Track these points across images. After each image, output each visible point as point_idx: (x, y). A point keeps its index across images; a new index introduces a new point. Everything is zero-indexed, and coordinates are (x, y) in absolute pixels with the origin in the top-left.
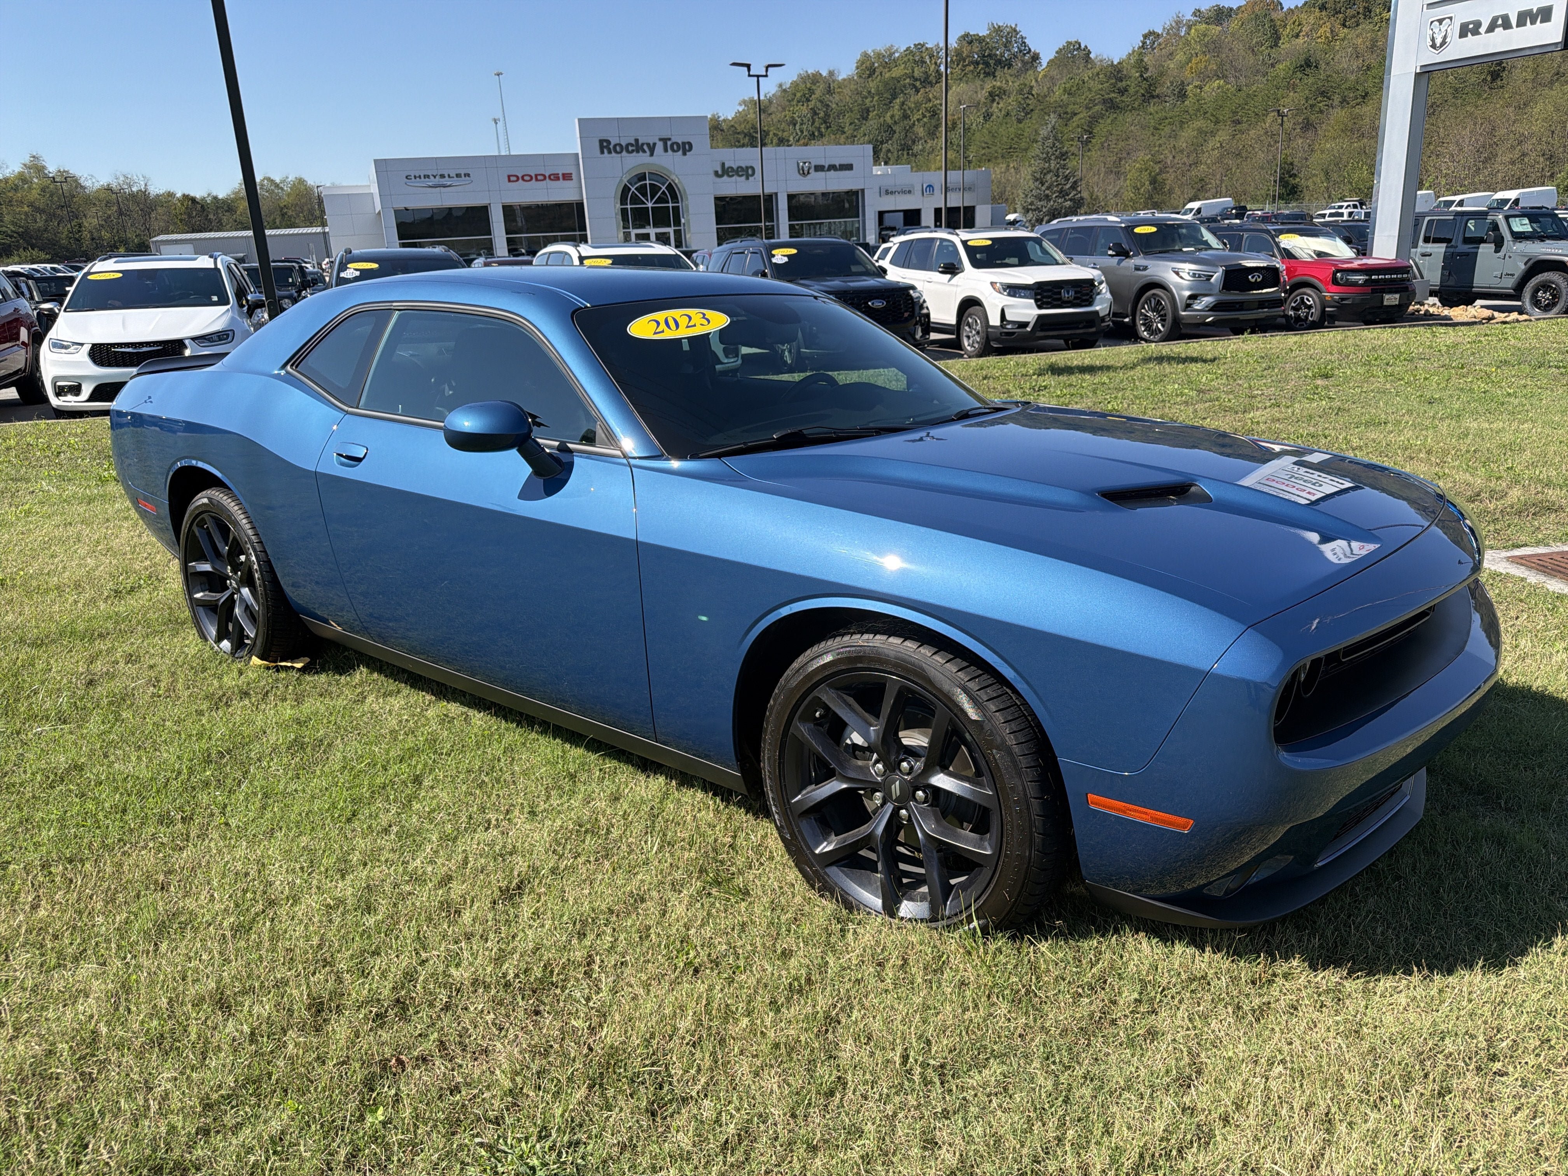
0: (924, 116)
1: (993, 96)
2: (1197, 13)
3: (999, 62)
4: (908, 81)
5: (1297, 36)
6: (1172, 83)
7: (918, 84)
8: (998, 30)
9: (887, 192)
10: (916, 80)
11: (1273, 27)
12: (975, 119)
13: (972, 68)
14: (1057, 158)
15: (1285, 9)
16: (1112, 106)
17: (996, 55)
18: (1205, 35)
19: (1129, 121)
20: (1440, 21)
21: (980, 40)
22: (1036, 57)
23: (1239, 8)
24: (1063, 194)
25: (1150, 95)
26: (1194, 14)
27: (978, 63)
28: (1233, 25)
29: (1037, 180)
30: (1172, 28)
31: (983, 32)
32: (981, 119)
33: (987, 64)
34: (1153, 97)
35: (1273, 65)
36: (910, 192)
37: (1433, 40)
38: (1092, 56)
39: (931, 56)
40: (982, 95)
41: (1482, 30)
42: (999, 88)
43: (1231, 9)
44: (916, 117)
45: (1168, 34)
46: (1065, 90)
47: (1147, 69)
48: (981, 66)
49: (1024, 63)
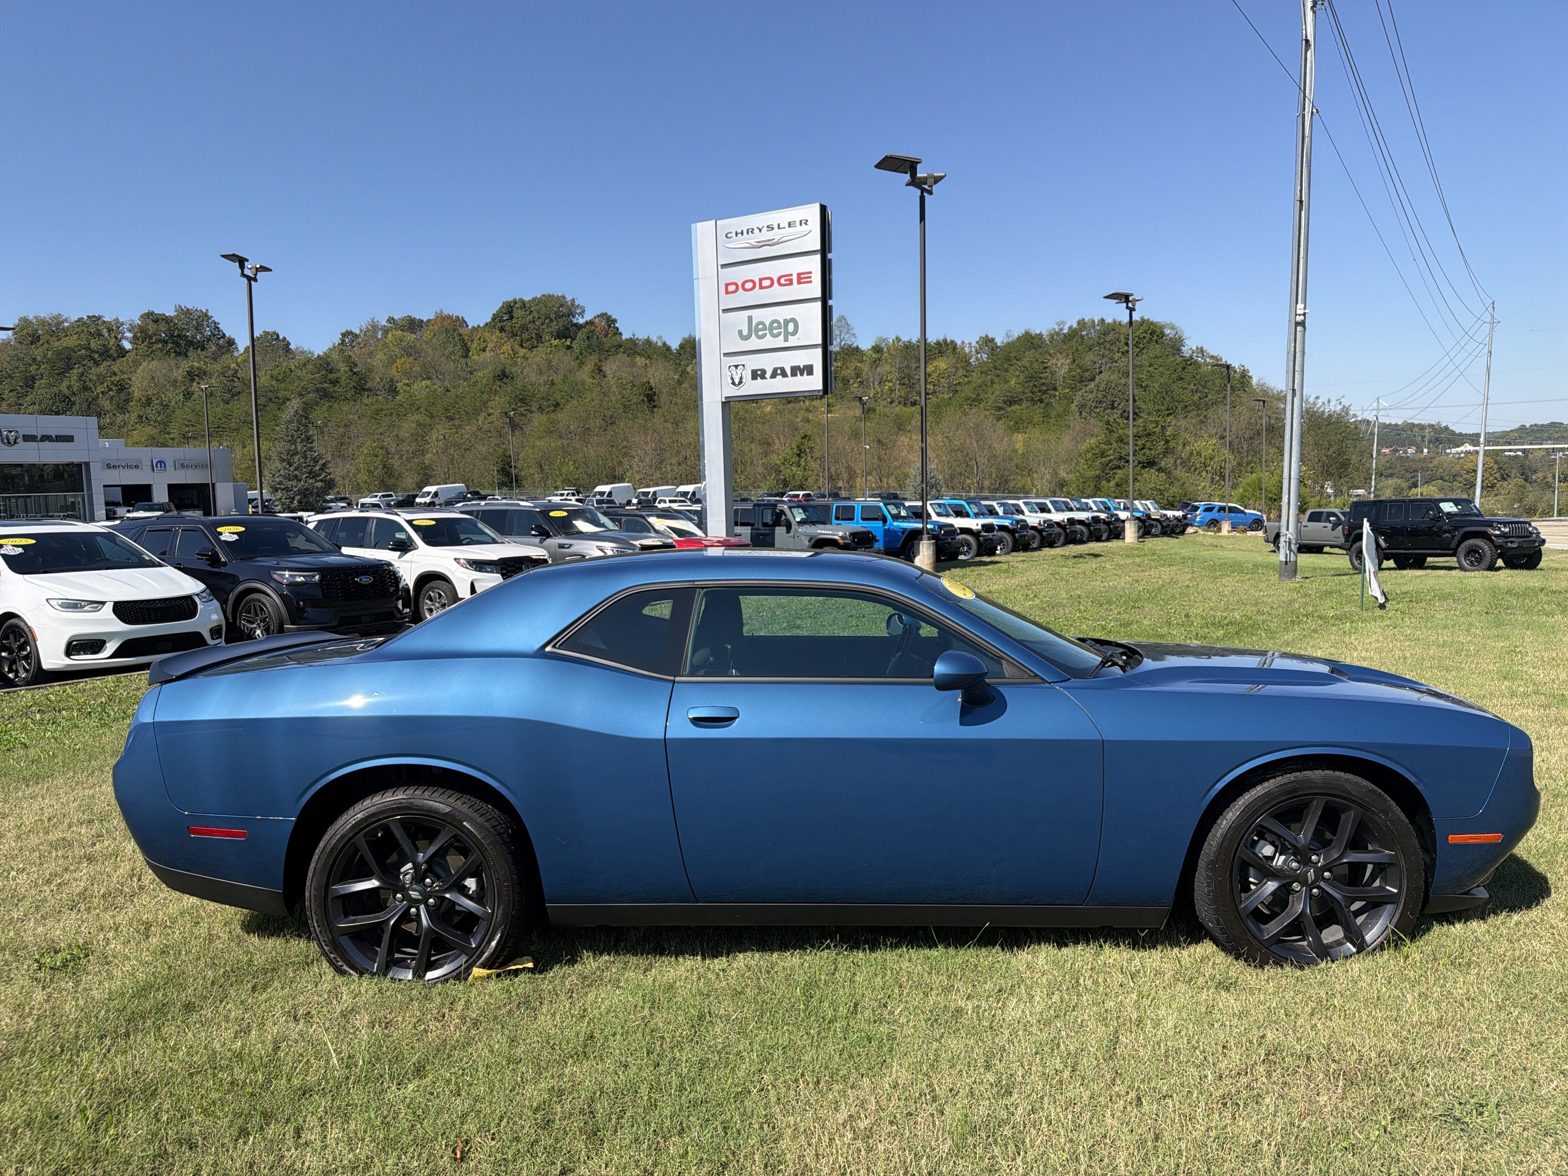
0: (111, 390)
1: (192, 376)
2: (391, 320)
3: (190, 343)
4: (83, 352)
5: (484, 350)
6: (382, 379)
7: (96, 356)
8: (187, 313)
9: (109, 466)
10: (93, 351)
11: (462, 340)
12: (174, 396)
13: (160, 346)
14: (302, 441)
15: (470, 327)
16: (325, 395)
17: (187, 337)
18: (401, 341)
19: (345, 410)
20: (736, 367)
21: (167, 320)
22: (231, 342)
23: (429, 321)
24: (312, 475)
25: (361, 388)
26: (389, 321)
27: (166, 342)
28: (427, 335)
29: (284, 461)
30: (368, 330)
31: (170, 313)
32: (181, 397)
33: (177, 344)
34: (365, 390)
35: (471, 373)
36: (137, 467)
37: (732, 379)
38: (292, 347)
39: (110, 330)
40: (179, 374)
41: (768, 375)
42: (198, 368)
43: (422, 321)
44: (100, 389)
45: (365, 335)
46: (272, 377)
47: (356, 365)
48: (170, 346)
49: (220, 347)
